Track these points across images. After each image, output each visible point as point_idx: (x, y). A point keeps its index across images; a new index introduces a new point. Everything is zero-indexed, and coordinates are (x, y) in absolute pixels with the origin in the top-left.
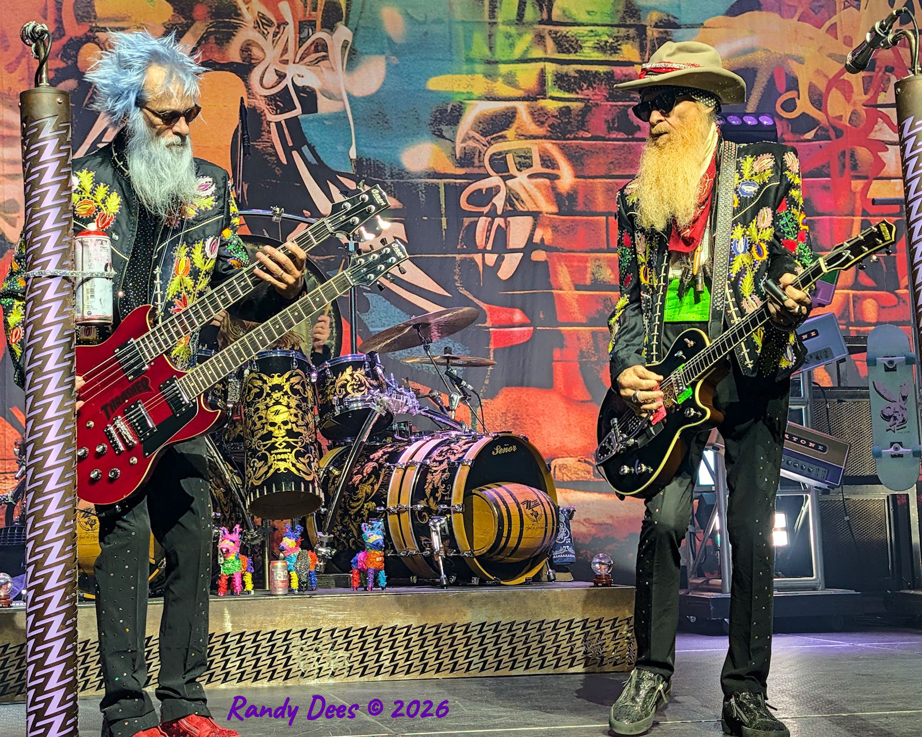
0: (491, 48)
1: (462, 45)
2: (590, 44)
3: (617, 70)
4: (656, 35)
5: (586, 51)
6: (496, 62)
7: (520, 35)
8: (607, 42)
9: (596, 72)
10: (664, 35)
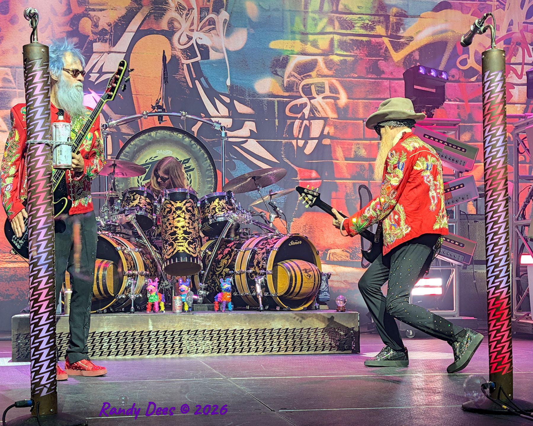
0: (304, 26)
1: (289, 24)
2: (359, 25)
3: (373, 39)
4: (395, 20)
5: (357, 28)
6: (307, 34)
7: (321, 19)
8: (368, 24)
9: (362, 40)
10: (399, 21)
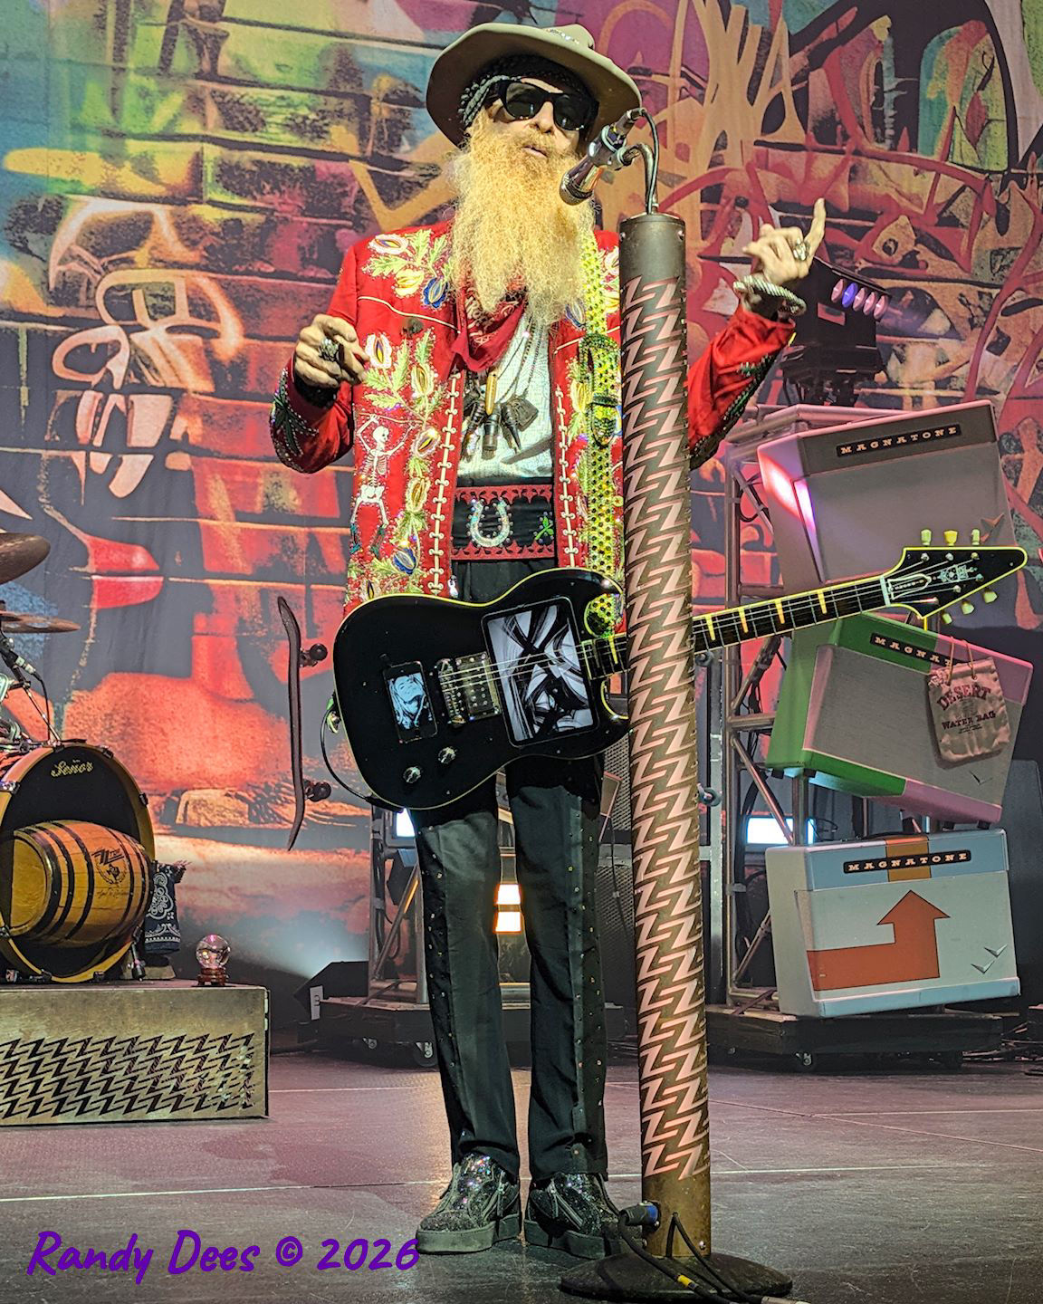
0: (114, 111)
1: (67, 102)
2: (279, 119)
3: (321, 165)
4: (385, 114)
5: (272, 129)
6: (122, 136)
7: (164, 93)
8: (306, 118)
9: (287, 166)
10: (399, 116)
